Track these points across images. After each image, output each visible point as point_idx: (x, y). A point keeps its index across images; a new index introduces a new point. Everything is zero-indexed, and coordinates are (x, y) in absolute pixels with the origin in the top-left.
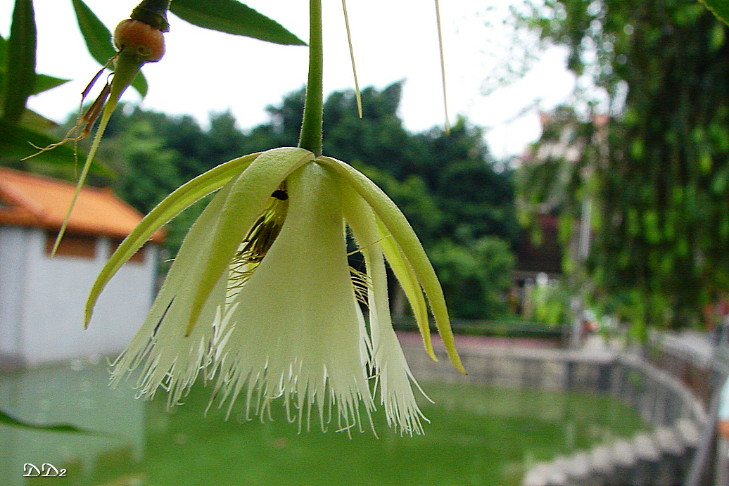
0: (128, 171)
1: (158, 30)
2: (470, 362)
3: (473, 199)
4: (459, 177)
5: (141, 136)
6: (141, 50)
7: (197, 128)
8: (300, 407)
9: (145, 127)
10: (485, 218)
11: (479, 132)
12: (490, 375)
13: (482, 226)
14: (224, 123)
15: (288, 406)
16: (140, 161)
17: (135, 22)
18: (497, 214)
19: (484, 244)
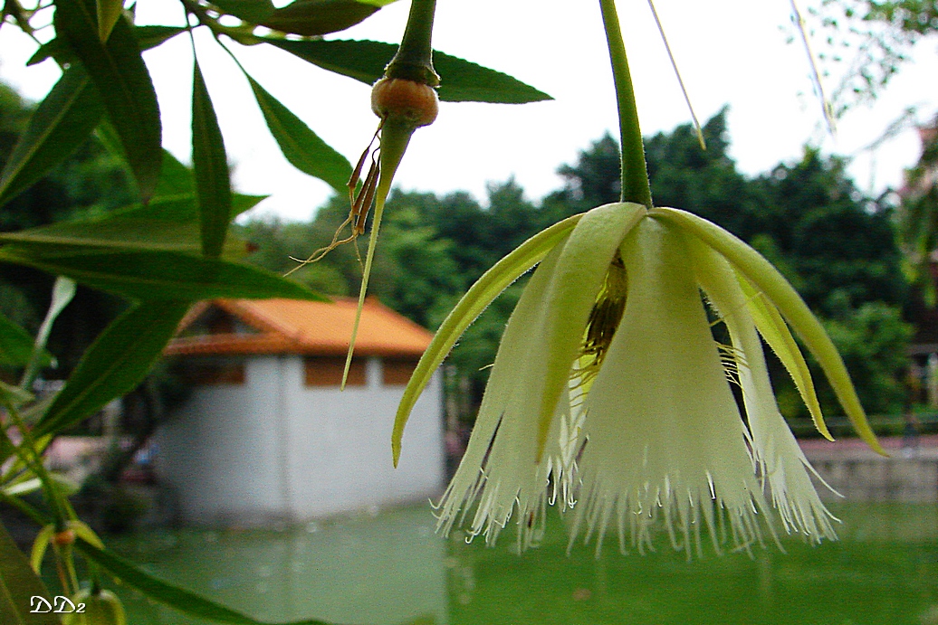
0: (396, 271)
1: (425, 85)
2: (864, 471)
3: (842, 255)
4: (818, 227)
5: (406, 226)
6: (409, 114)
7: (475, 205)
8: (685, 528)
9: (410, 214)
10: (862, 277)
11: (839, 164)
12: (892, 487)
13: (860, 289)
14: (507, 196)
15: (670, 529)
16: (408, 257)
17: (395, 81)
18: (877, 269)
19: (867, 312)
